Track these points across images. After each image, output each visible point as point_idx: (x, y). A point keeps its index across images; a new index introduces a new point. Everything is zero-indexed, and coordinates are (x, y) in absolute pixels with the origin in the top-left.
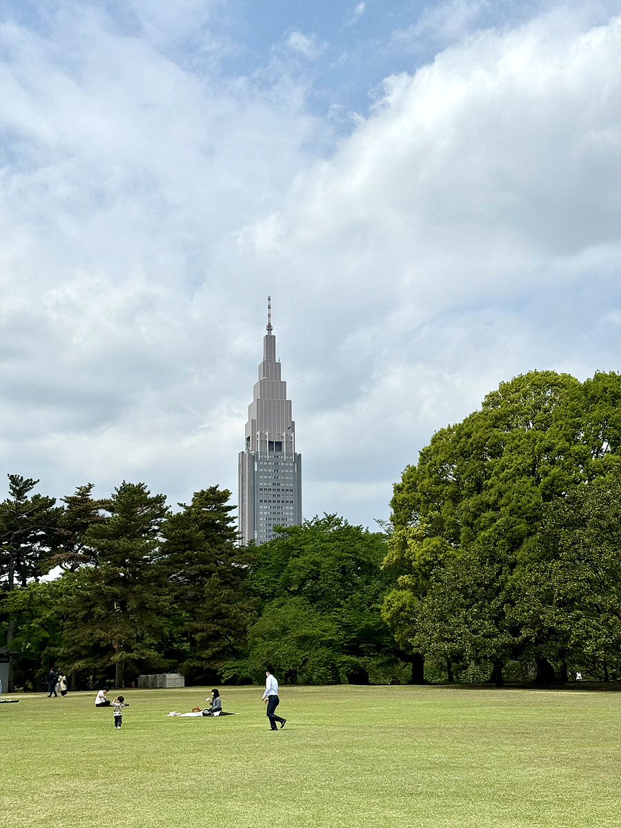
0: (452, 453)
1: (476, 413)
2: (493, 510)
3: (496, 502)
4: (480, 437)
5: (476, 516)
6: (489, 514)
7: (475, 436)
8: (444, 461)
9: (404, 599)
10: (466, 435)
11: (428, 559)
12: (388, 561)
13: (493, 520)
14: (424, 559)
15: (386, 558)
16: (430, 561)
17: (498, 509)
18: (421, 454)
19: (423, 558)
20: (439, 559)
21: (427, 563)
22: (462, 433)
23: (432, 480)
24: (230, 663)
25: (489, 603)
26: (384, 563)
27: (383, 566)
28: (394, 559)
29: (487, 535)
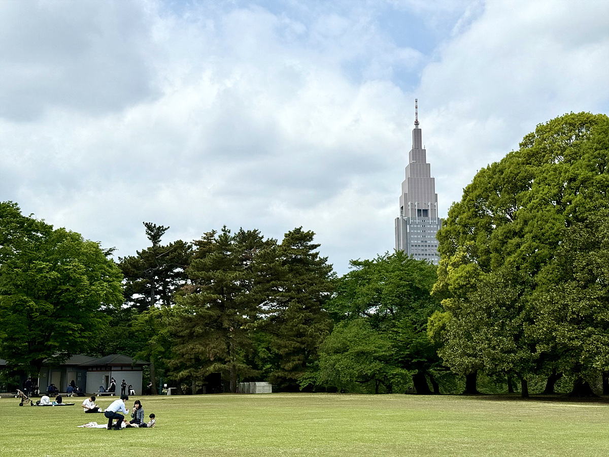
0: (486, 188)
1: (512, 153)
2: (520, 237)
3: (521, 229)
4: (511, 173)
5: (504, 243)
8: (479, 196)
9: (444, 319)
10: (500, 171)
11: (462, 283)
12: (436, 287)
13: (518, 245)
16: (464, 285)
17: (523, 236)
18: (465, 192)
19: (457, 282)
20: (472, 283)
21: (461, 287)
22: (497, 170)
23: (470, 213)
24: (307, 374)
26: (433, 289)
27: (432, 292)
28: (441, 285)
29: (512, 260)
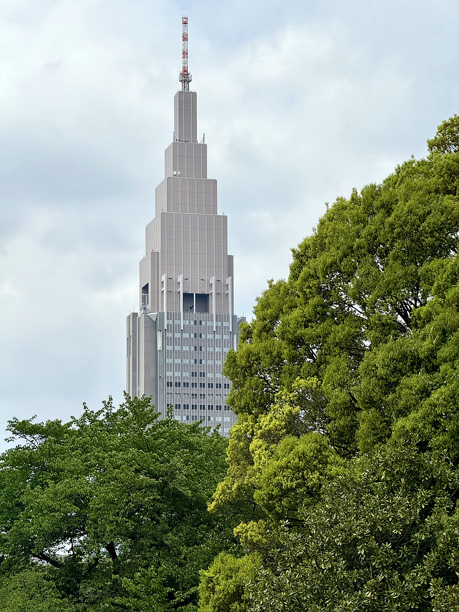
0: (350, 248)
1: (411, 163)
2: (428, 371)
3: (432, 353)
4: (410, 212)
5: (389, 386)
6: (418, 379)
7: (401, 208)
8: (331, 266)
9: (240, 574)
10: (382, 206)
11: (286, 484)
12: (223, 492)
13: (425, 392)
14: (279, 485)
15: (220, 486)
16: (291, 489)
17: (435, 369)
18: (297, 256)
19: (275, 481)
20: (310, 484)
21: (285, 492)
22: (376, 203)
23: (308, 310)
25: (402, 578)
26: (216, 495)
27: (214, 503)
28: (235, 486)
29: (409, 426)
